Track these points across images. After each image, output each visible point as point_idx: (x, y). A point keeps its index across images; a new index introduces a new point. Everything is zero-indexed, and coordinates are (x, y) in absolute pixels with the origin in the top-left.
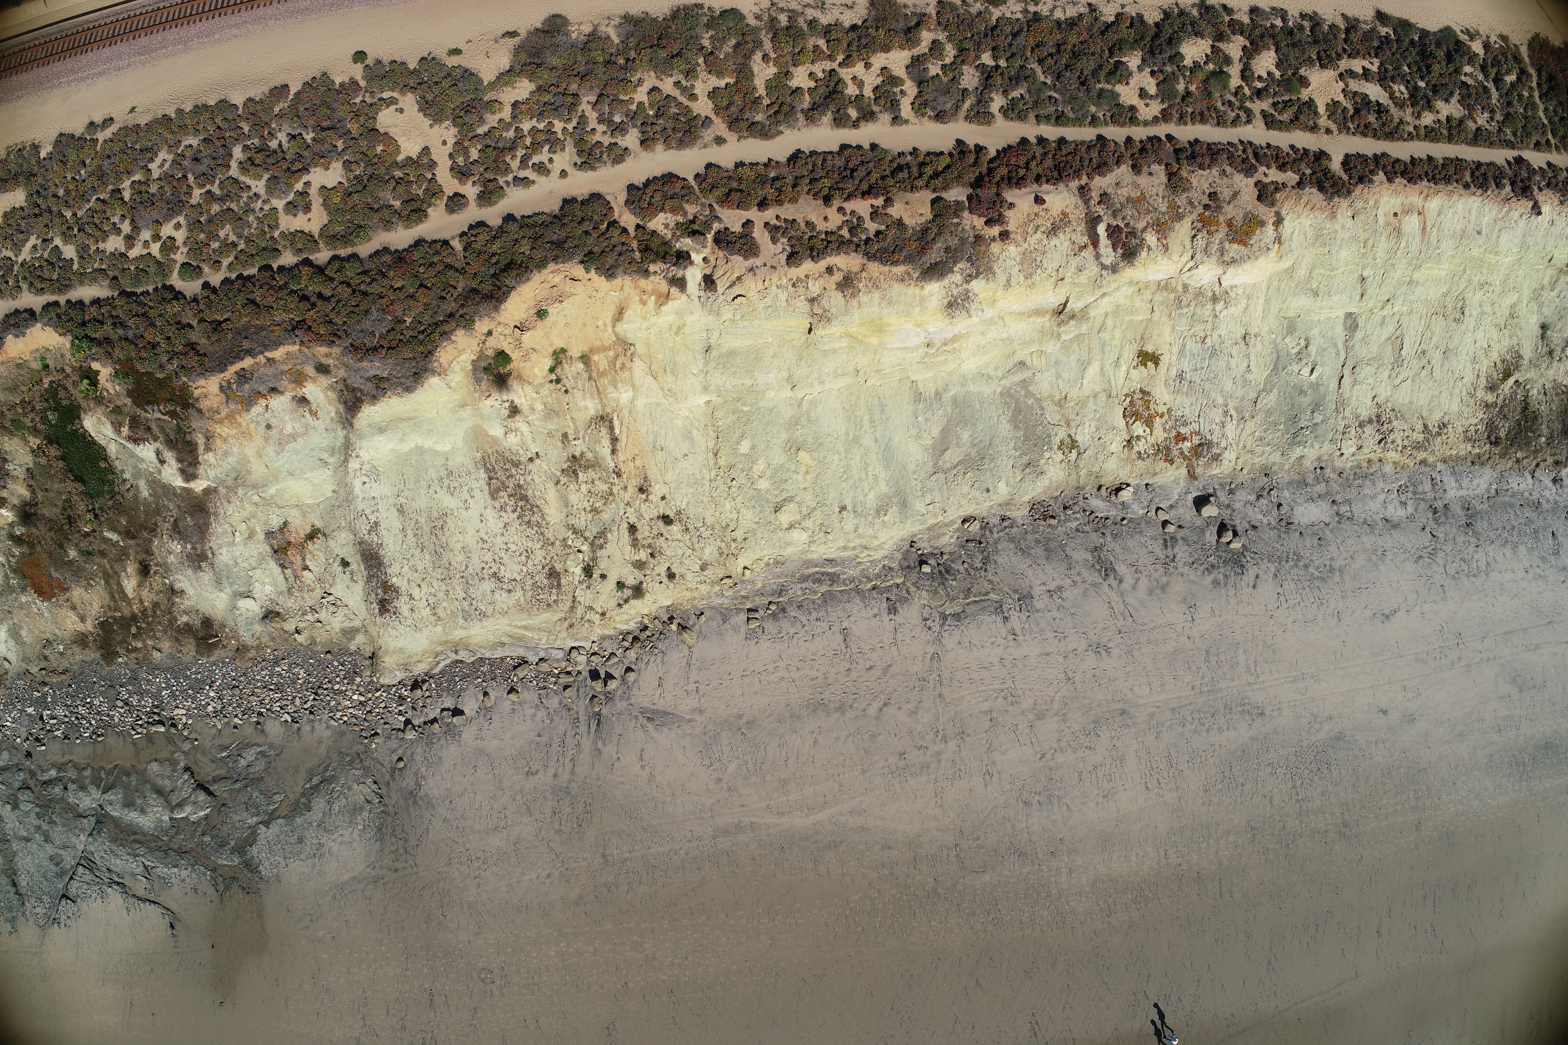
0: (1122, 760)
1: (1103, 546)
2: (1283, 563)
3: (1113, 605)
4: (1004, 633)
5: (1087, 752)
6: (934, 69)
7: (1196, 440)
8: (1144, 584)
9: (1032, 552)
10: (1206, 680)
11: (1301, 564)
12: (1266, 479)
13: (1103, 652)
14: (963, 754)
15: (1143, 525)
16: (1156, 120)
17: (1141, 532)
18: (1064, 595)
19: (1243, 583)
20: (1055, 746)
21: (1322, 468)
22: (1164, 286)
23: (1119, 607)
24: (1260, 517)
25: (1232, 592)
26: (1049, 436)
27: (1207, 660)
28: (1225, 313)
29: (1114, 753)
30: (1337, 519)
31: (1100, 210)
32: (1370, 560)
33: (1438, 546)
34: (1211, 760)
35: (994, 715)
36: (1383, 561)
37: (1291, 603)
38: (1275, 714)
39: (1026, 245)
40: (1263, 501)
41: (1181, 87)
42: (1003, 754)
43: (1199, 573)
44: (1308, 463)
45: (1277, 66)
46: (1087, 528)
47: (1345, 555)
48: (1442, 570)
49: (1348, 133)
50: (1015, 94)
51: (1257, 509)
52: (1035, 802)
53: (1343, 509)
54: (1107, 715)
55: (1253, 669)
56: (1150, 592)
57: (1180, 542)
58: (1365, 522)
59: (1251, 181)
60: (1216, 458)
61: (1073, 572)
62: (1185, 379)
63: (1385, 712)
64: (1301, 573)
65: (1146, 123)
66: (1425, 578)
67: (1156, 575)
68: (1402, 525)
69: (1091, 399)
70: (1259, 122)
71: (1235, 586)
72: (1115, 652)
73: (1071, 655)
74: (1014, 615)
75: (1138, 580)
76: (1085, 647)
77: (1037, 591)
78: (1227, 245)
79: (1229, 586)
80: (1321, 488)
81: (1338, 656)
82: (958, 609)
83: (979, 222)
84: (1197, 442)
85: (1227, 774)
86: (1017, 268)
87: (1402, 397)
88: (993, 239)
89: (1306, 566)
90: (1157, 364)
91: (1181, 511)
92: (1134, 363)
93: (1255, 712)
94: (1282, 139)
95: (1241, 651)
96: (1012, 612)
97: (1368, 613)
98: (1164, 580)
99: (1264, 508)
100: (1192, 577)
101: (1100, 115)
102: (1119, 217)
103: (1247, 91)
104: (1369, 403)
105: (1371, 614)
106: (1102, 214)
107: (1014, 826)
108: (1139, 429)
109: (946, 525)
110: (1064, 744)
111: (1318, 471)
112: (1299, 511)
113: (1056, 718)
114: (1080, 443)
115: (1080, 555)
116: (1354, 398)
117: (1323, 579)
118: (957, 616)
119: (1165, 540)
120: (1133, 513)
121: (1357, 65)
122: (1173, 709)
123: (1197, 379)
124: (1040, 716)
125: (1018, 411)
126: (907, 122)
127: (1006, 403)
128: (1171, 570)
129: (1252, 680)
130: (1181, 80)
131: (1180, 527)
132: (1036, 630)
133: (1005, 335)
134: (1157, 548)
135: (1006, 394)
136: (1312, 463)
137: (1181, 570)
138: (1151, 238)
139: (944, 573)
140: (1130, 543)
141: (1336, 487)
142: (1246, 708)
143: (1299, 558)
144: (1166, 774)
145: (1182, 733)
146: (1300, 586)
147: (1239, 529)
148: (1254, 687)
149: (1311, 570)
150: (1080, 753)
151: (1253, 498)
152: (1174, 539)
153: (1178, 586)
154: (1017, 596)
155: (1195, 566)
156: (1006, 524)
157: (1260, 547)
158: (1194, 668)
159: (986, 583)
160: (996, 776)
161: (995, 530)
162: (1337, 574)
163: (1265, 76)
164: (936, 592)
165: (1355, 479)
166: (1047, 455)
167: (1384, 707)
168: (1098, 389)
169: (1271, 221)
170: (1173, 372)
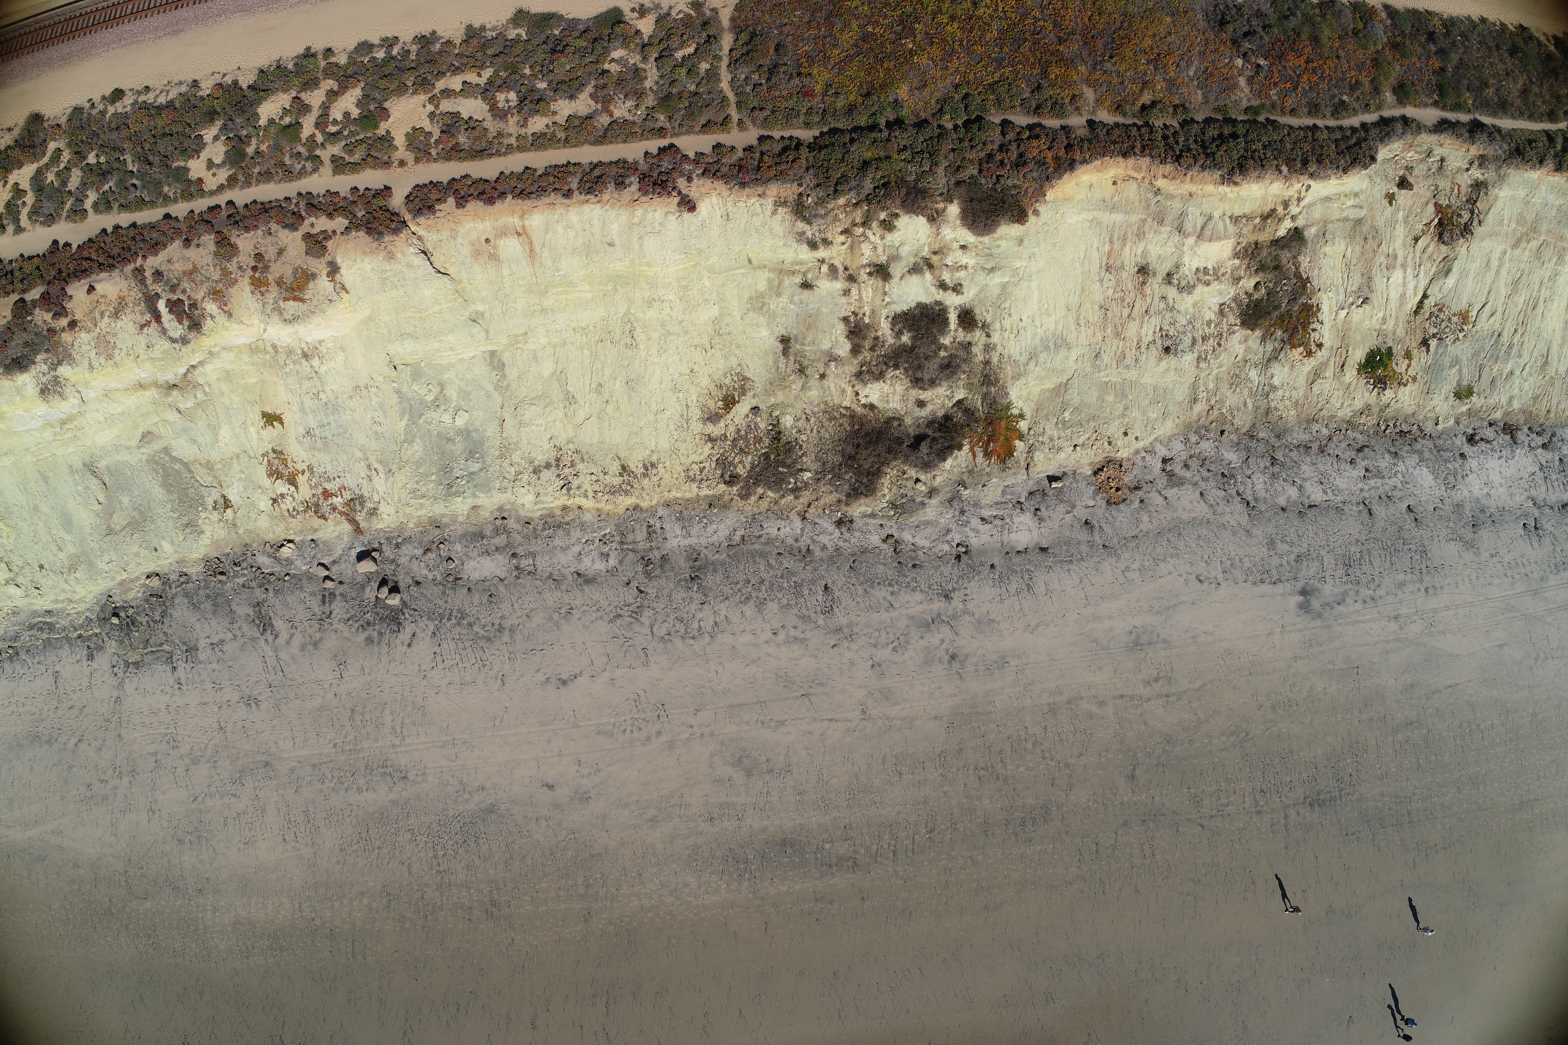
0: (263, 811)
1: (265, 601)
2: (444, 621)
3: (267, 659)
4: (171, 681)
5: (233, 800)
6: (50, 177)
7: (347, 496)
8: (298, 639)
9: (202, 606)
10: (349, 738)
11: (465, 622)
12: (437, 532)
13: (253, 705)
14: (134, 790)
15: (304, 581)
16: (221, 188)
17: (301, 588)
18: (225, 648)
19: (398, 641)
20: (206, 790)
21: (504, 518)
22: (254, 349)
23: (272, 662)
24: (426, 572)
25: (385, 649)
26: (203, 497)
27: (351, 719)
28: (323, 368)
29: (256, 803)
30: (515, 573)
31: (158, 288)
32: (551, 618)
33: (646, 603)
34: (348, 820)
35: (159, 757)
36: (567, 620)
37: (448, 663)
38: (419, 779)
39: (98, 330)
40: (431, 555)
41: (250, 150)
42: (163, 794)
43: (353, 630)
44: (485, 514)
45: (357, 106)
46: (253, 584)
47: (519, 613)
48: (648, 631)
49: (428, 161)
50: (106, 187)
51: (422, 564)
52: (187, 841)
53: (524, 563)
54: (252, 766)
55: (399, 731)
56: (303, 648)
57: (339, 598)
58: (550, 576)
59: (299, 235)
60: (373, 512)
61: (235, 626)
62: (315, 436)
63: (551, 787)
64: (464, 632)
65: (212, 193)
66: (621, 640)
67: (310, 631)
68: (599, 580)
69: (235, 461)
70: (327, 169)
71: (389, 644)
72: (264, 706)
73: (225, 706)
74: (181, 665)
75: (292, 635)
76: (238, 699)
77: (202, 643)
78: (281, 303)
79: (383, 644)
80: (500, 540)
81: (497, 722)
82: (138, 658)
83: (48, 316)
84: (349, 498)
85: (363, 836)
86: (94, 351)
87: (589, 436)
88: (63, 330)
89: (470, 625)
90: (282, 423)
91: (343, 566)
92: (262, 424)
93: (397, 775)
94: (343, 184)
95: (388, 711)
96: (180, 663)
97: (540, 677)
98: (318, 636)
99: (431, 563)
100: (346, 634)
101: (171, 194)
102: (179, 291)
103: (319, 138)
104: (546, 446)
105: (544, 678)
106: (160, 291)
107: (169, 861)
108: (282, 487)
109: (132, 581)
110: (213, 789)
111: (499, 522)
112: (470, 565)
113: (208, 765)
114: (233, 503)
115: (243, 610)
116: (524, 442)
117: (488, 639)
118: (136, 664)
119: (324, 596)
120: (296, 568)
121: (455, 83)
122: (314, 765)
123: (327, 434)
124: (195, 762)
125: (166, 476)
126: (24, 230)
127: (153, 469)
128: (326, 626)
129: (397, 742)
130: (254, 141)
131: (341, 583)
132: (198, 680)
133: (120, 409)
134: (315, 604)
135: (152, 461)
136: (492, 513)
137: (335, 626)
138: (211, 307)
139: (132, 623)
140: (290, 599)
141: (518, 538)
142: (388, 770)
143: (463, 615)
144: (303, 829)
145: (321, 790)
146: (461, 645)
147: (402, 585)
148: (398, 749)
149: (476, 628)
150: (226, 800)
151: (419, 552)
152: (332, 595)
153: (331, 643)
154: (185, 648)
155: (351, 622)
156: (182, 580)
157: (422, 604)
158: (338, 726)
159: (162, 635)
160: (157, 812)
161: (173, 586)
162: (507, 633)
163: (339, 117)
164: (122, 642)
165: (544, 529)
166: (203, 515)
167: (550, 781)
168: (238, 451)
169: (325, 272)
170: (302, 430)
